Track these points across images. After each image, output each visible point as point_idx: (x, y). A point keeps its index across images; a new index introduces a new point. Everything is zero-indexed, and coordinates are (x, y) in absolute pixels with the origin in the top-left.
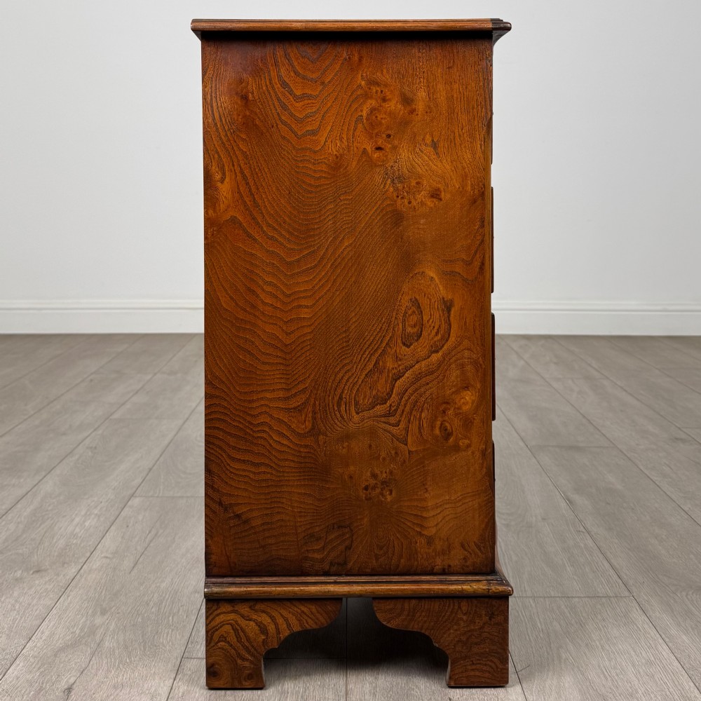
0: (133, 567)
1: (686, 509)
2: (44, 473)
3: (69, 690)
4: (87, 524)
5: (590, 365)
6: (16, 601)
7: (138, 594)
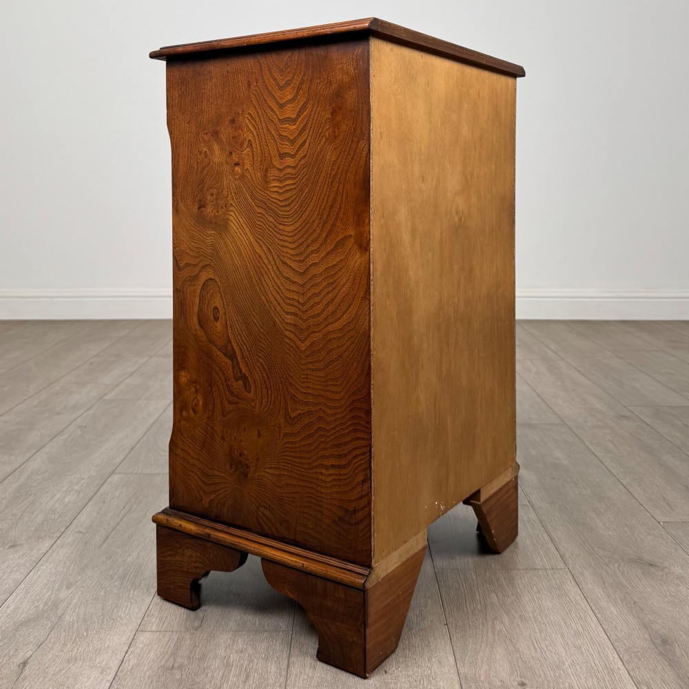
0: (104, 541)
1: (625, 482)
2: (33, 451)
3: (24, 664)
4: (67, 500)
5: (549, 347)
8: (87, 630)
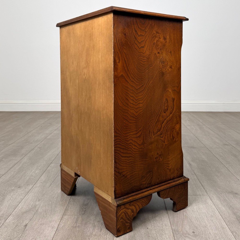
0: (50, 186)
1: (227, 167)
2: (24, 156)
3: (26, 225)
4: (36, 172)
6: (12, 197)
7: (51, 194)
8: (46, 215)
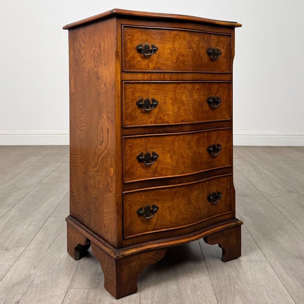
0: (49, 248)
3: (18, 302)
4: (29, 229)
5: (253, 159)
7: (50, 260)
8: (45, 288)
